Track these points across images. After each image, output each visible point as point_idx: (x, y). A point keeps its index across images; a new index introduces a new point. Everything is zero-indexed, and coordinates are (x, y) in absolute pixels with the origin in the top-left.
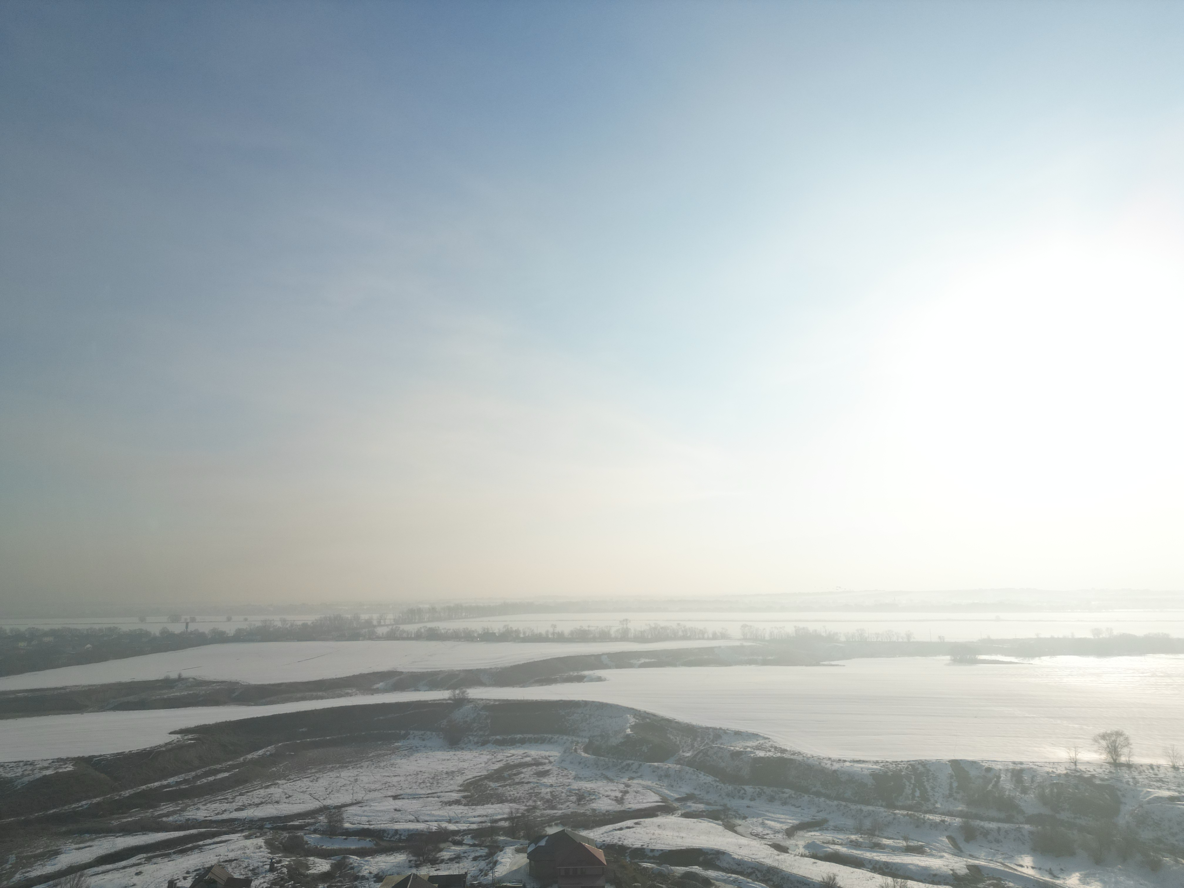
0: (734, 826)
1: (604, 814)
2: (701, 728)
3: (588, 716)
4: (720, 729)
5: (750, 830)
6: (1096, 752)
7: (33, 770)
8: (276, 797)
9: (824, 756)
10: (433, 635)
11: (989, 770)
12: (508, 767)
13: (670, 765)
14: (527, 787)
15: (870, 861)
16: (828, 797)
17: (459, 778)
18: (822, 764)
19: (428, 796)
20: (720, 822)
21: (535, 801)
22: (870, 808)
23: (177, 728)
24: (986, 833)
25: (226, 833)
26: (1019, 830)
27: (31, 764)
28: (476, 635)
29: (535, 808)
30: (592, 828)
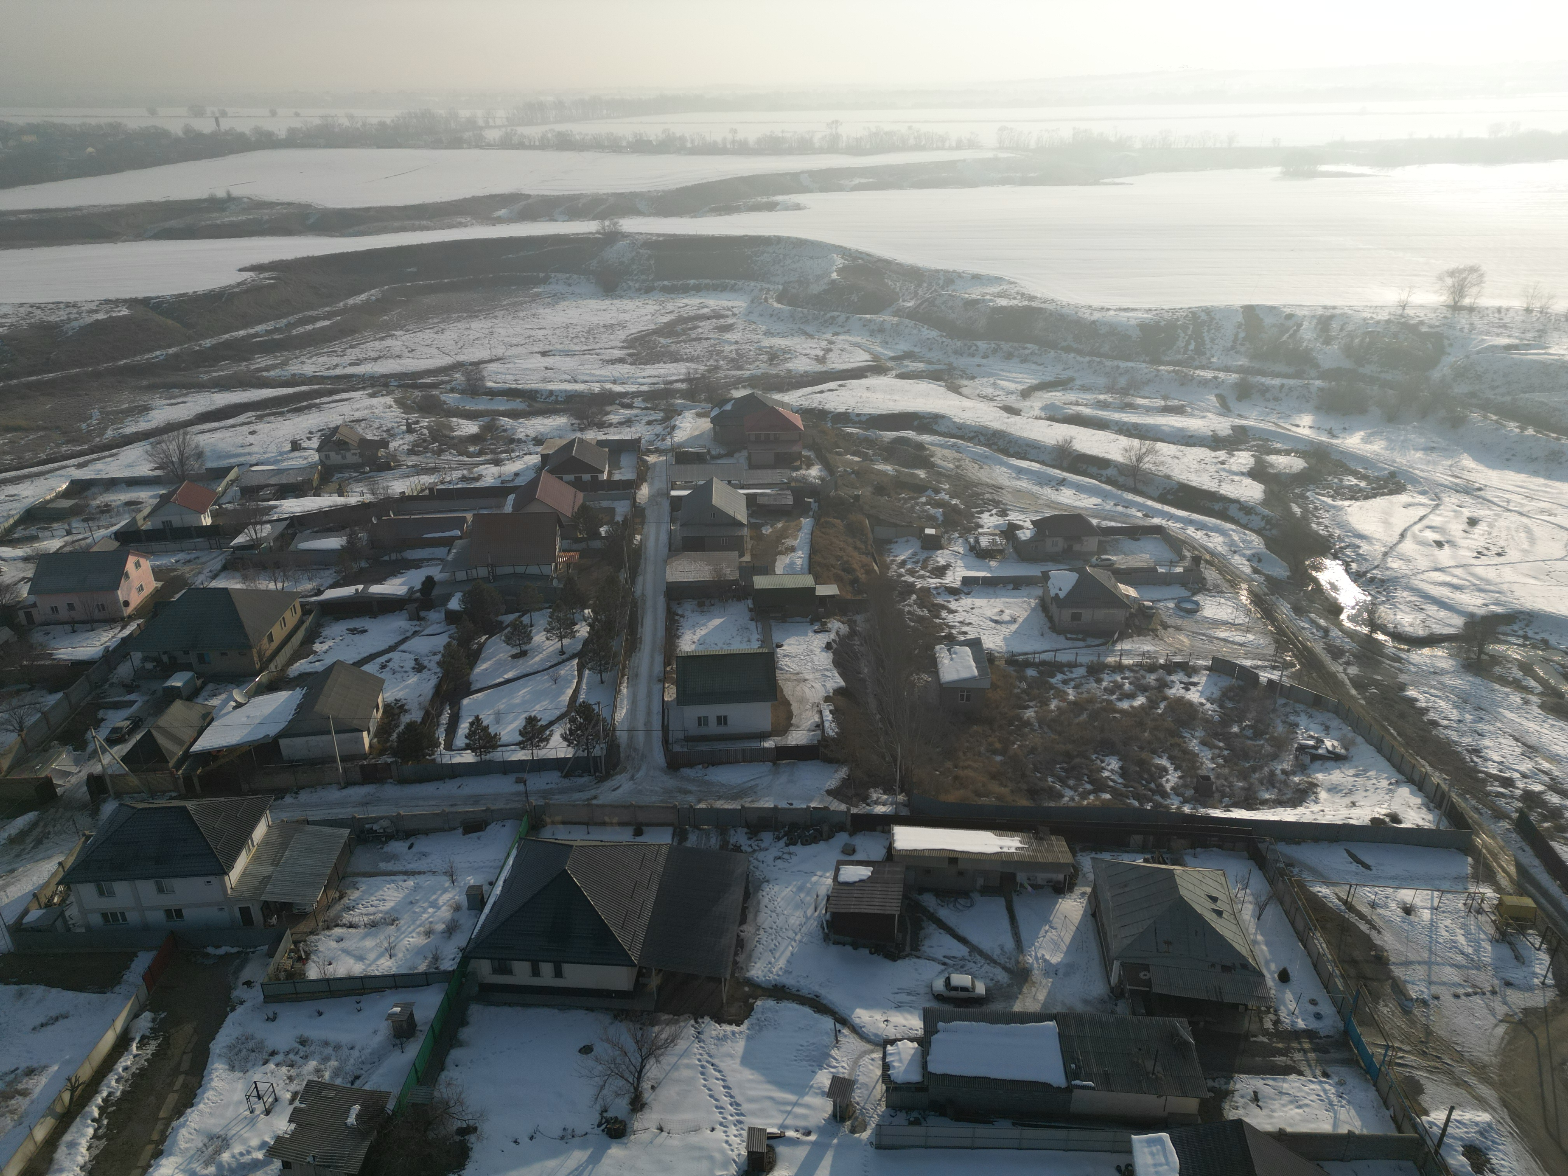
0: (960, 387)
1: (802, 376)
2: (930, 270)
3: (781, 256)
4: (954, 271)
5: (977, 392)
6: (1435, 292)
7: (80, 314)
8: (396, 350)
9: (1084, 303)
10: (565, 143)
11: (1290, 316)
12: (681, 320)
13: (886, 318)
14: (705, 344)
15: (1117, 423)
16: (1080, 352)
17: (620, 332)
18: (1080, 314)
19: (584, 353)
20: (943, 383)
21: (717, 361)
22: (1130, 364)
23: (247, 264)
24: (1264, 391)
25: (344, 391)
26: (1306, 387)
27: (74, 306)
28: (624, 144)
29: (717, 368)
30: (788, 390)
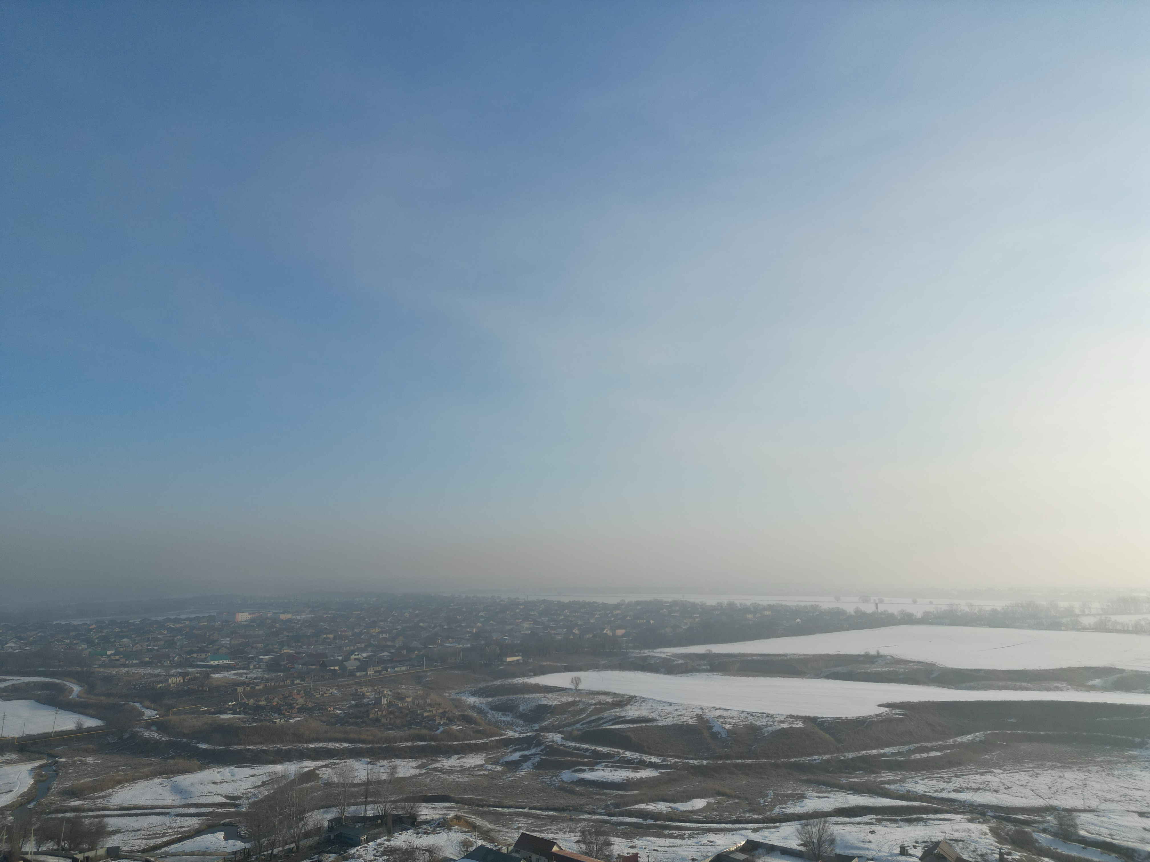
7: (774, 722)
8: (994, 785)
23: (885, 702)
25: (947, 812)
27: (771, 717)
